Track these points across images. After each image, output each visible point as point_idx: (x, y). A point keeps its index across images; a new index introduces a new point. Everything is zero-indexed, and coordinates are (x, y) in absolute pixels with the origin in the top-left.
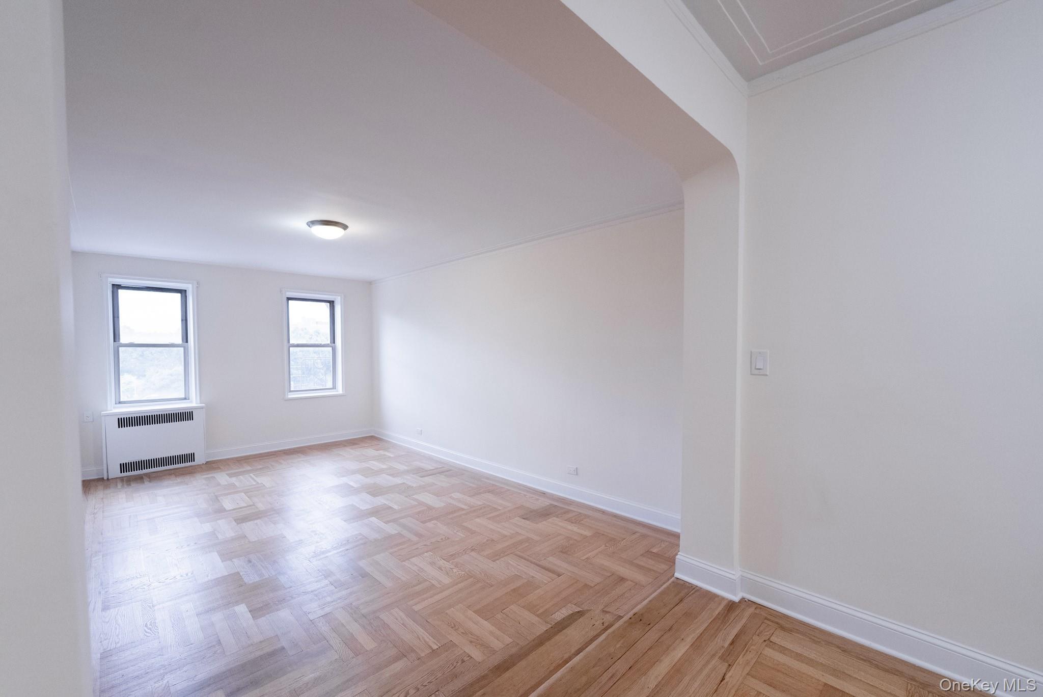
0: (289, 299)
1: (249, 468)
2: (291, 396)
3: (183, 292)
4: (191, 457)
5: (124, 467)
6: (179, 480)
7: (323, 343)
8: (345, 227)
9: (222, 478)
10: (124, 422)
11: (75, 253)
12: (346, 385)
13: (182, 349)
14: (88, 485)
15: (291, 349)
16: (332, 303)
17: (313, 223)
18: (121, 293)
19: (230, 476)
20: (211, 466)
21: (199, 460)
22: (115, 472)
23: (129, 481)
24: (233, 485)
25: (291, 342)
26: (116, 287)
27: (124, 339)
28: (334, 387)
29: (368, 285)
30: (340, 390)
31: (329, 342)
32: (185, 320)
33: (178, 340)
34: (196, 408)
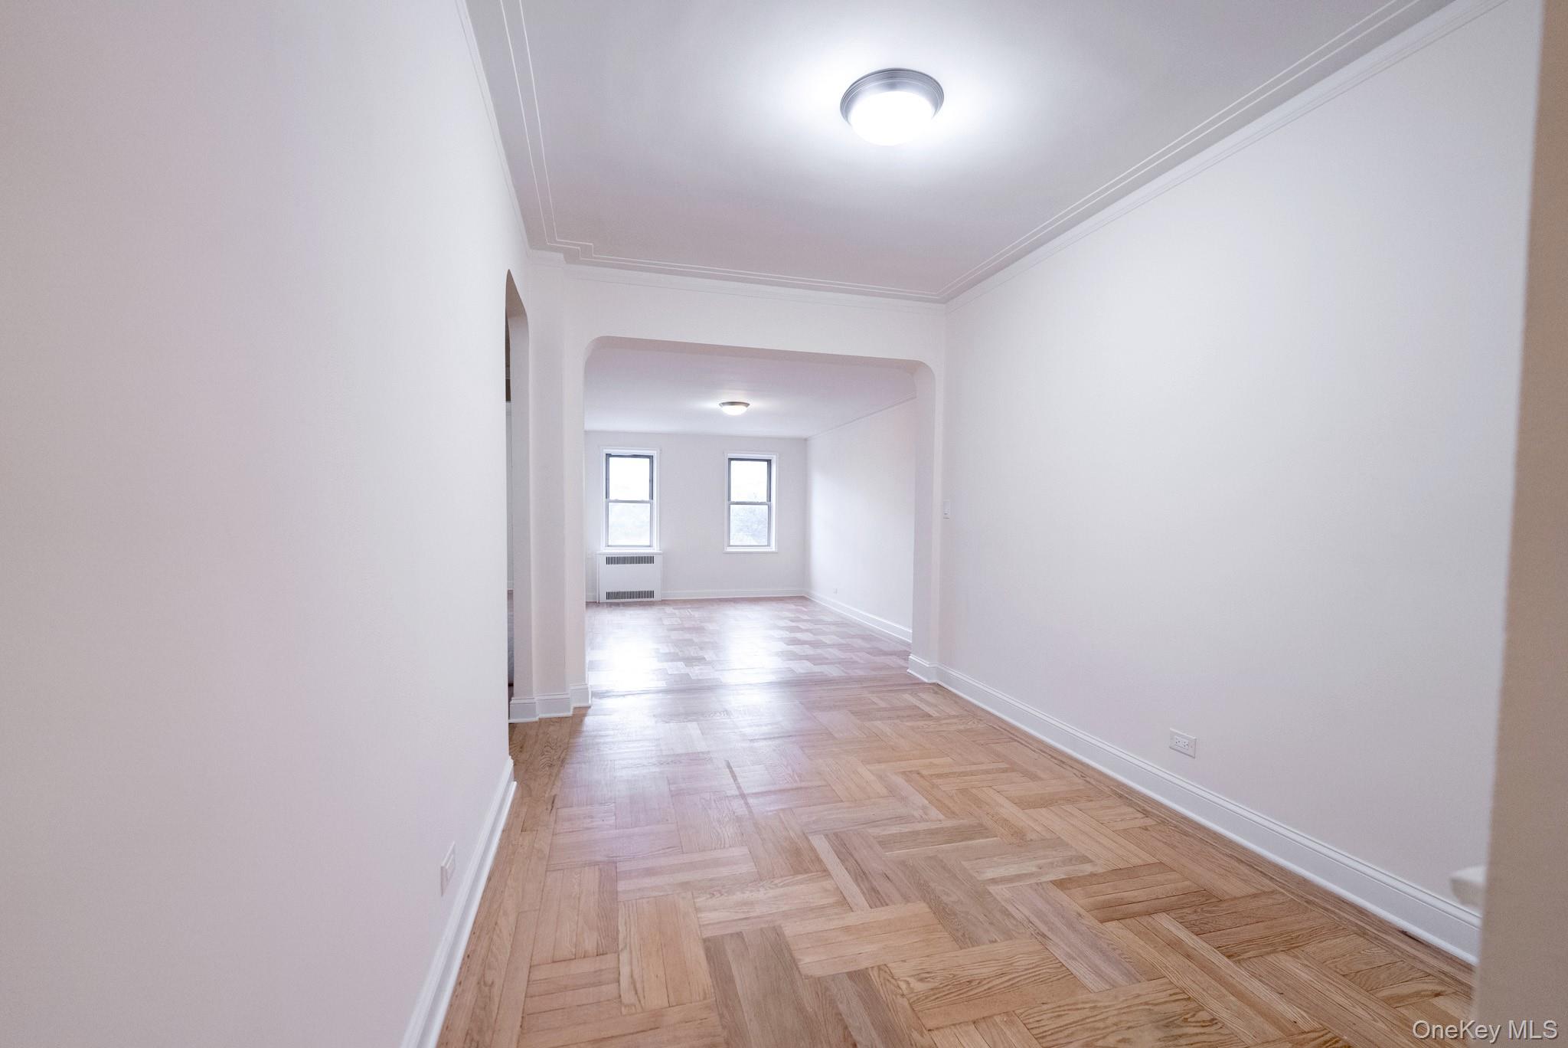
0: (731, 459)
1: (689, 606)
2: (729, 549)
3: (651, 457)
4: (651, 594)
5: (609, 595)
6: (641, 608)
7: (760, 501)
8: (747, 405)
9: (669, 610)
10: (610, 560)
11: (587, 433)
12: (778, 541)
13: (649, 505)
14: (588, 604)
15: (732, 506)
16: (769, 462)
17: (724, 404)
18: (611, 459)
19: (674, 609)
20: (664, 602)
21: (657, 597)
22: (603, 598)
23: (611, 605)
24: (675, 614)
25: (732, 500)
26: (609, 456)
27: (612, 497)
28: (769, 545)
29: (803, 442)
30: (773, 548)
31: (765, 501)
32: (651, 481)
33: (647, 498)
34: (656, 554)
